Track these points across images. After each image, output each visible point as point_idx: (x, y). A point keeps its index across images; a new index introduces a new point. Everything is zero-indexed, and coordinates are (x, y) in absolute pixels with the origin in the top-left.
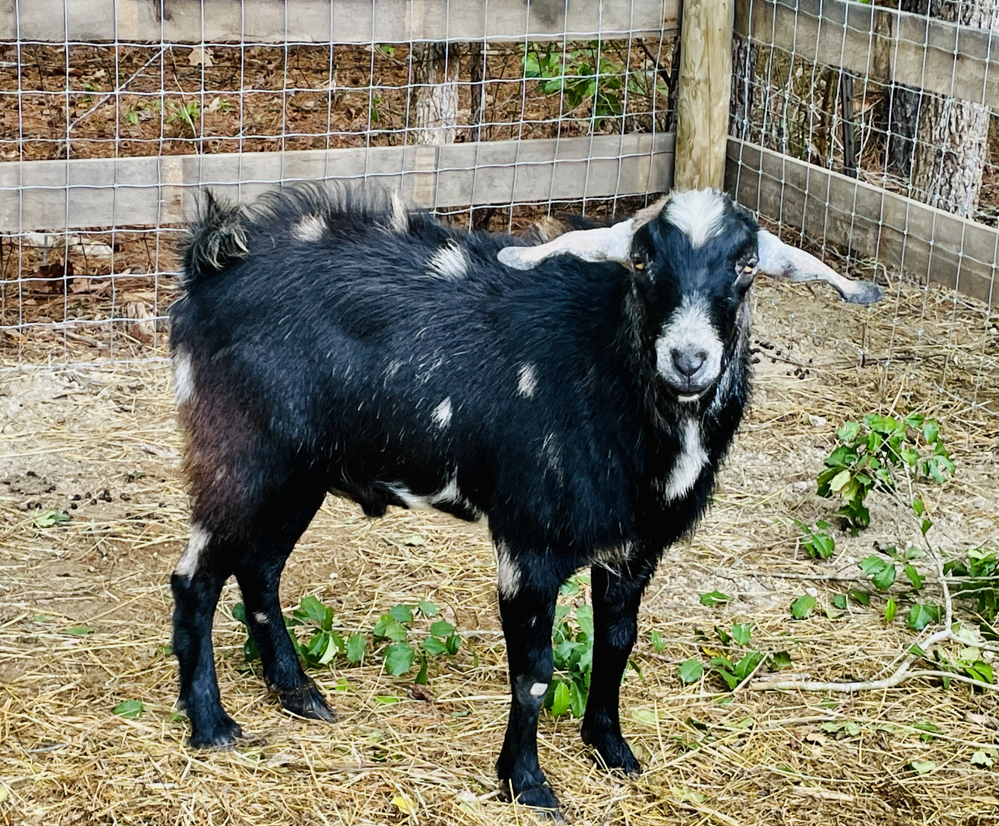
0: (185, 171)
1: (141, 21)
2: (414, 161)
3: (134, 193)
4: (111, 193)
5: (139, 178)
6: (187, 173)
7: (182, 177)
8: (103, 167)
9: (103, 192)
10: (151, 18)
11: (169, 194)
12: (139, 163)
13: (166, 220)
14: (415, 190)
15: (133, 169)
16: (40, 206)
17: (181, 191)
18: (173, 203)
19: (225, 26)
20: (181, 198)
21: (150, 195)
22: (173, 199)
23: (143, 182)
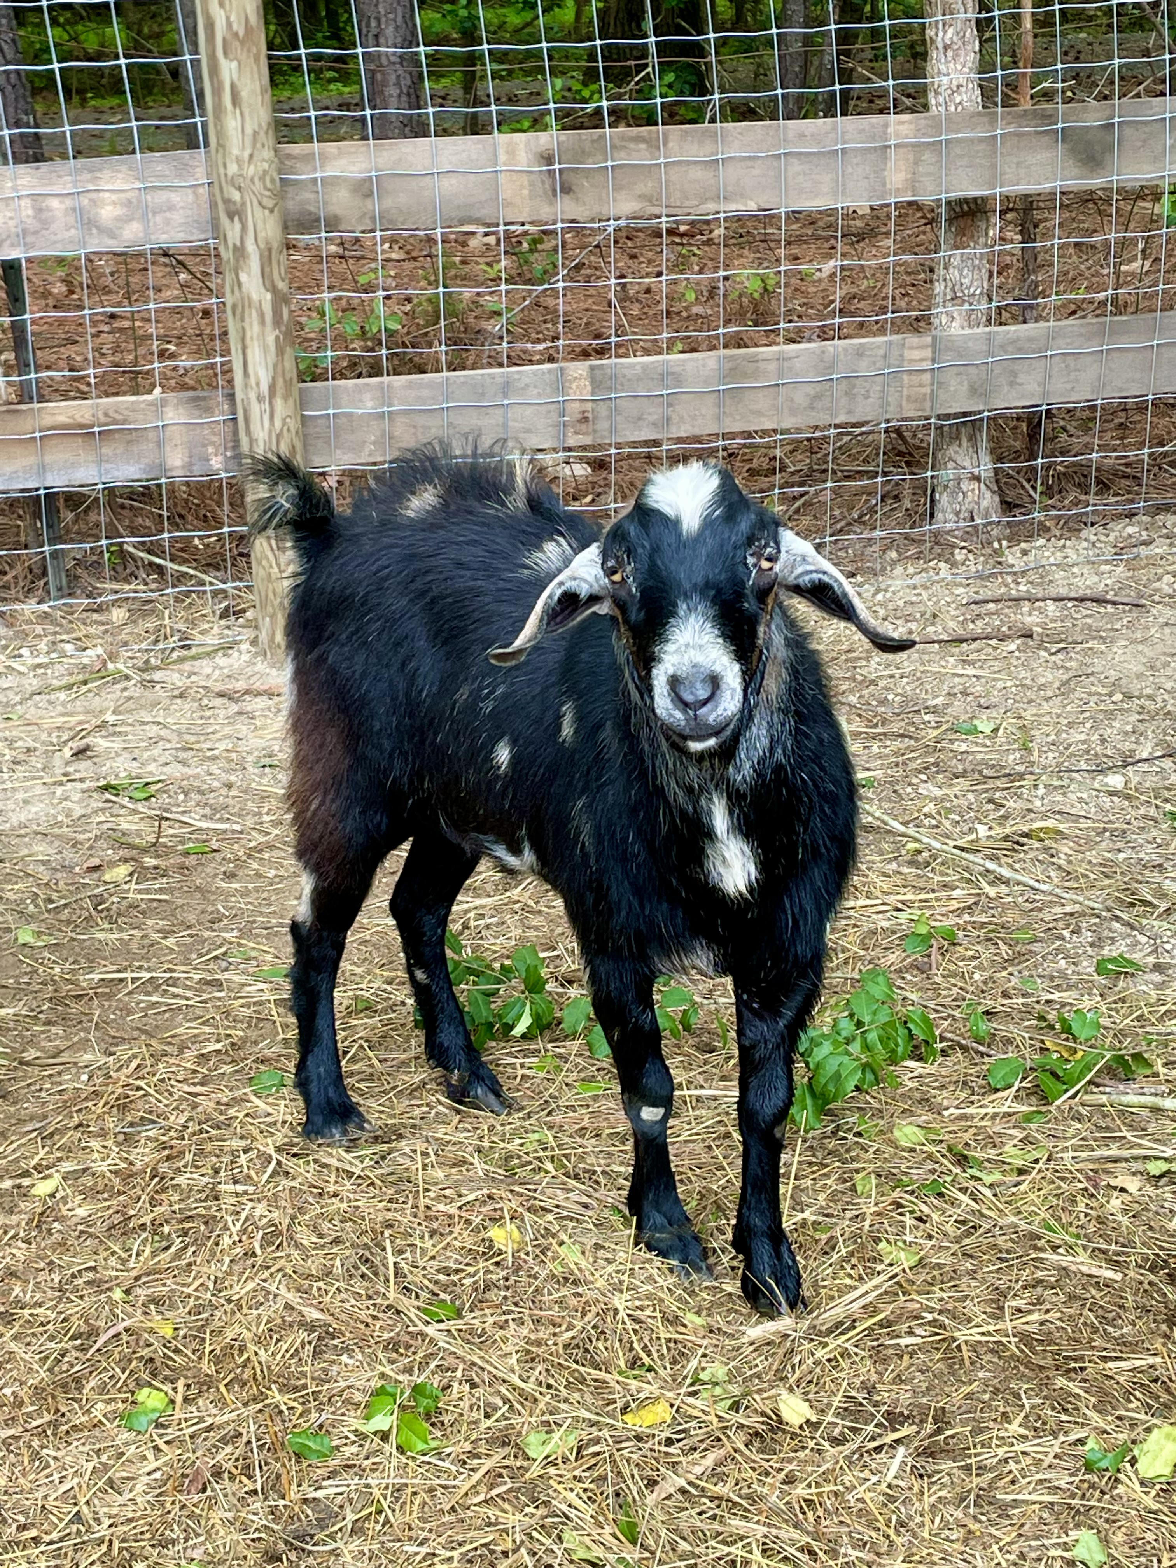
0: (593, 381)
1: (531, 197)
2: (901, 355)
3: (529, 410)
4: (500, 411)
5: (535, 391)
6: (596, 384)
7: (589, 388)
8: (489, 381)
9: (491, 410)
10: (545, 192)
11: (574, 409)
12: (535, 373)
13: (571, 442)
14: (905, 392)
15: (527, 381)
16: (413, 430)
17: (589, 406)
18: (579, 421)
19: (641, 197)
20: (590, 415)
21: (549, 412)
22: (580, 416)
23: (539, 395)
